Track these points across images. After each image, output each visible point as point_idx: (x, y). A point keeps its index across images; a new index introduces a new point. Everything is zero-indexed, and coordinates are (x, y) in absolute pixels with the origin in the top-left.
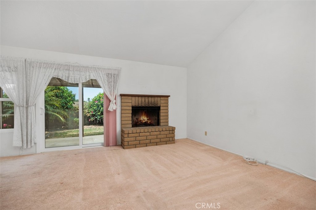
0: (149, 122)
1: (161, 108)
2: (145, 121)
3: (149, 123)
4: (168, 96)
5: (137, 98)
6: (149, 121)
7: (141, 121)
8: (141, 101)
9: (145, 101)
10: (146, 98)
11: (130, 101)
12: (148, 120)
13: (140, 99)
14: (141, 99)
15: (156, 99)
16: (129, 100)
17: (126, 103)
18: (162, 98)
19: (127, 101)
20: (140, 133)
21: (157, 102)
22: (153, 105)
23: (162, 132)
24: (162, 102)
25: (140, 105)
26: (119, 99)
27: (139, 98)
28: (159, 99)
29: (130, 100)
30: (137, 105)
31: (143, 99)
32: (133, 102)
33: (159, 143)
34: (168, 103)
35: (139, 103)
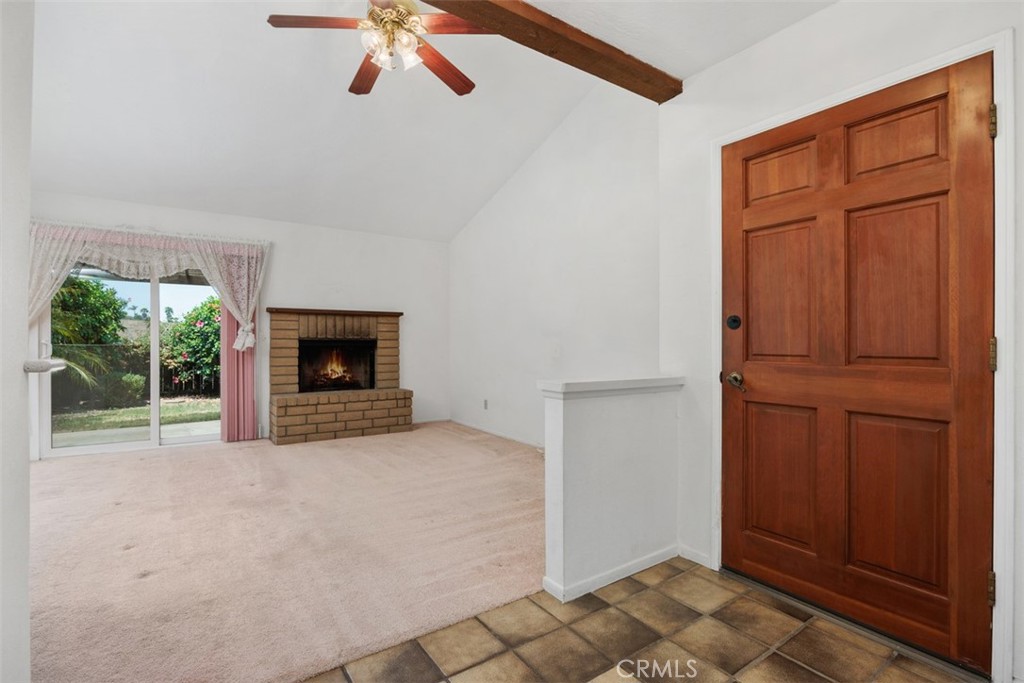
0: (349, 378)
1: (380, 344)
2: (336, 376)
4: (398, 315)
5: (312, 318)
6: (348, 376)
7: (327, 375)
8: (324, 326)
9: (335, 326)
10: (338, 318)
11: (294, 325)
12: (344, 372)
13: (321, 320)
14: (324, 321)
15: (365, 320)
16: (291, 323)
17: (283, 332)
18: (381, 320)
19: (283, 324)
20: (319, 406)
21: (369, 328)
23: (378, 402)
24: (382, 328)
25: (321, 335)
26: (265, 321)
27: (320, 318)
28: (373, 320)
29: (293, 323)
30: (312, 335)
31: (330, 321)
32: (302, 328)
33: (370, 430)
34: (397, 331)
35: (319, 332)
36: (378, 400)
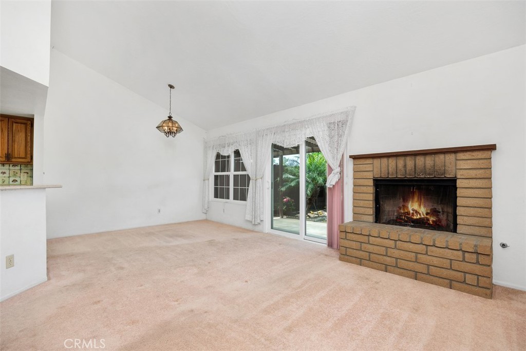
0: (433, 221)
1: (459, 183)
2: (419, 217)
3: (431, 222)
4: (492, 148)
5: (385, 160)
6: (432, 219)
7: (408, 213)
8: (394, 167)
9: (405, 166)
11: (369, 168)
12: (427, 214)
13: (392, 162)
14: (395, 162)
15: (440, 158)
16: (367, 165)
17: (361, 173)
18: (461, 156)
19: (362, 167)
20: (371, 238)
21: (445, 166)
22: (429, 174)
24: (462, 165)
25: (392, 174)
26: (349, 166)
27: (391, 160)
28: (450, 158)
29: (369, 165)
30: (384, 175)
31: (401, 162)
32: (375, 170)
33: (424, 276)
34: (489, 168)
35: (390, 173)
36: (434, 246)
